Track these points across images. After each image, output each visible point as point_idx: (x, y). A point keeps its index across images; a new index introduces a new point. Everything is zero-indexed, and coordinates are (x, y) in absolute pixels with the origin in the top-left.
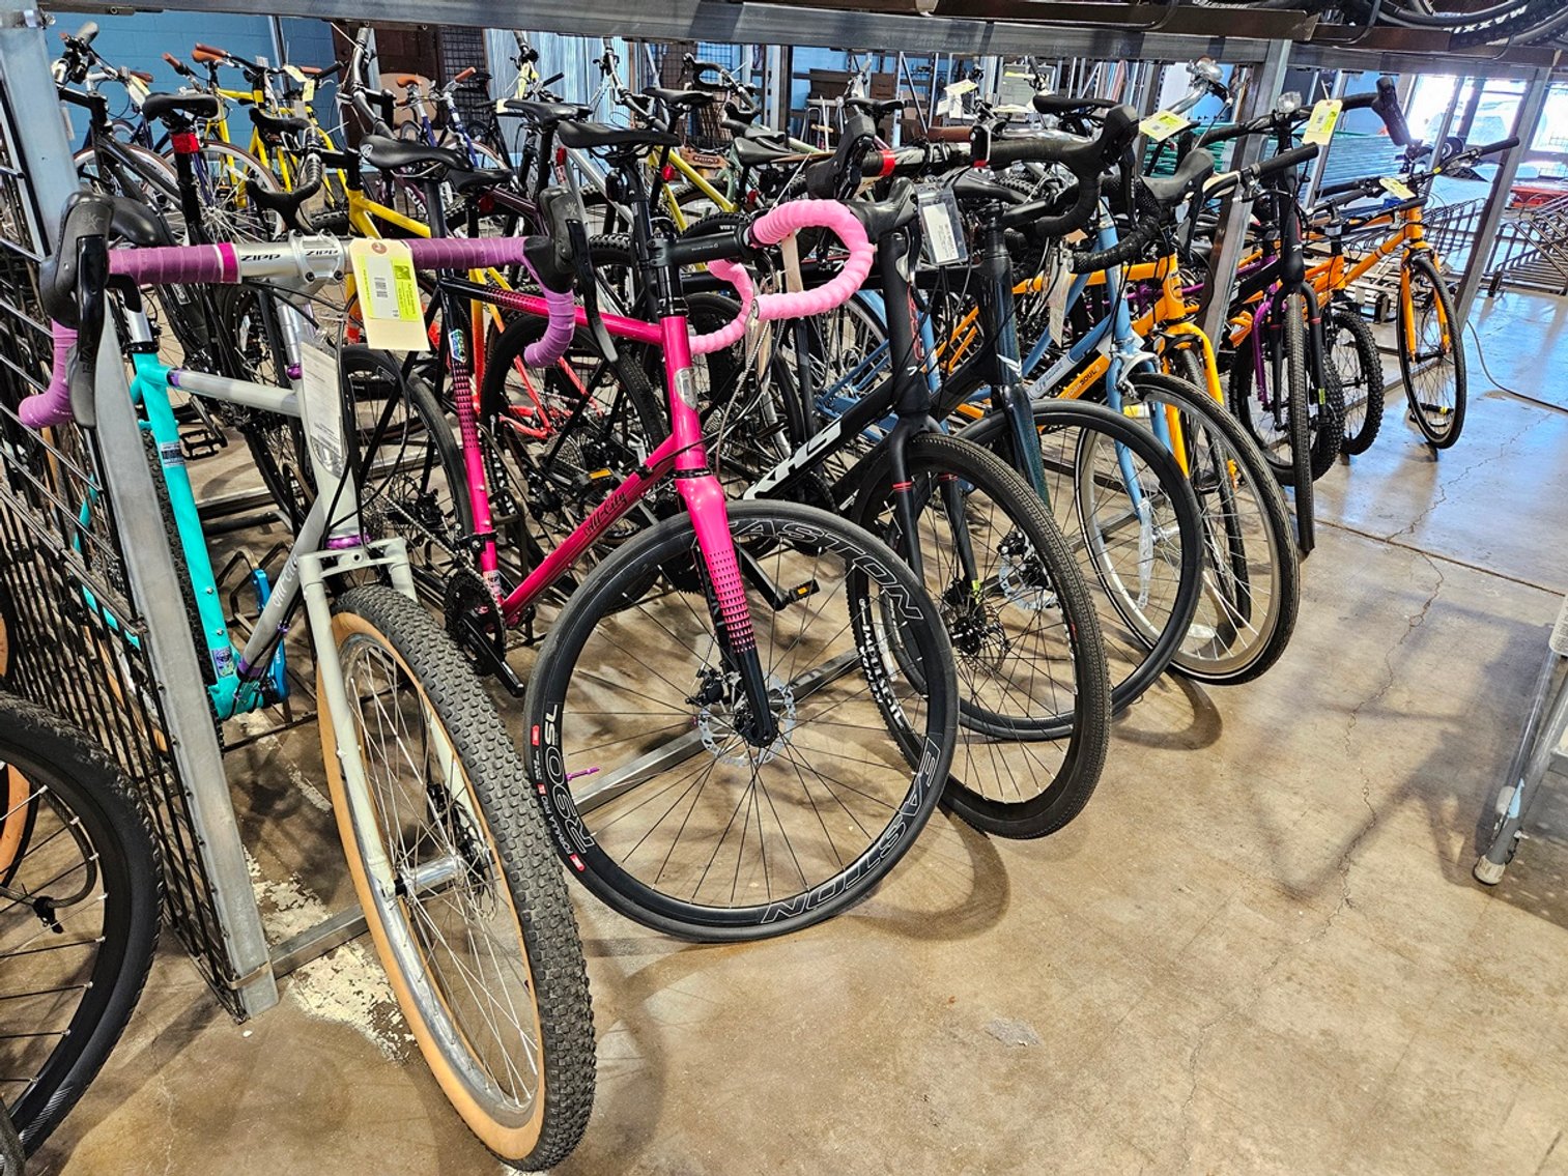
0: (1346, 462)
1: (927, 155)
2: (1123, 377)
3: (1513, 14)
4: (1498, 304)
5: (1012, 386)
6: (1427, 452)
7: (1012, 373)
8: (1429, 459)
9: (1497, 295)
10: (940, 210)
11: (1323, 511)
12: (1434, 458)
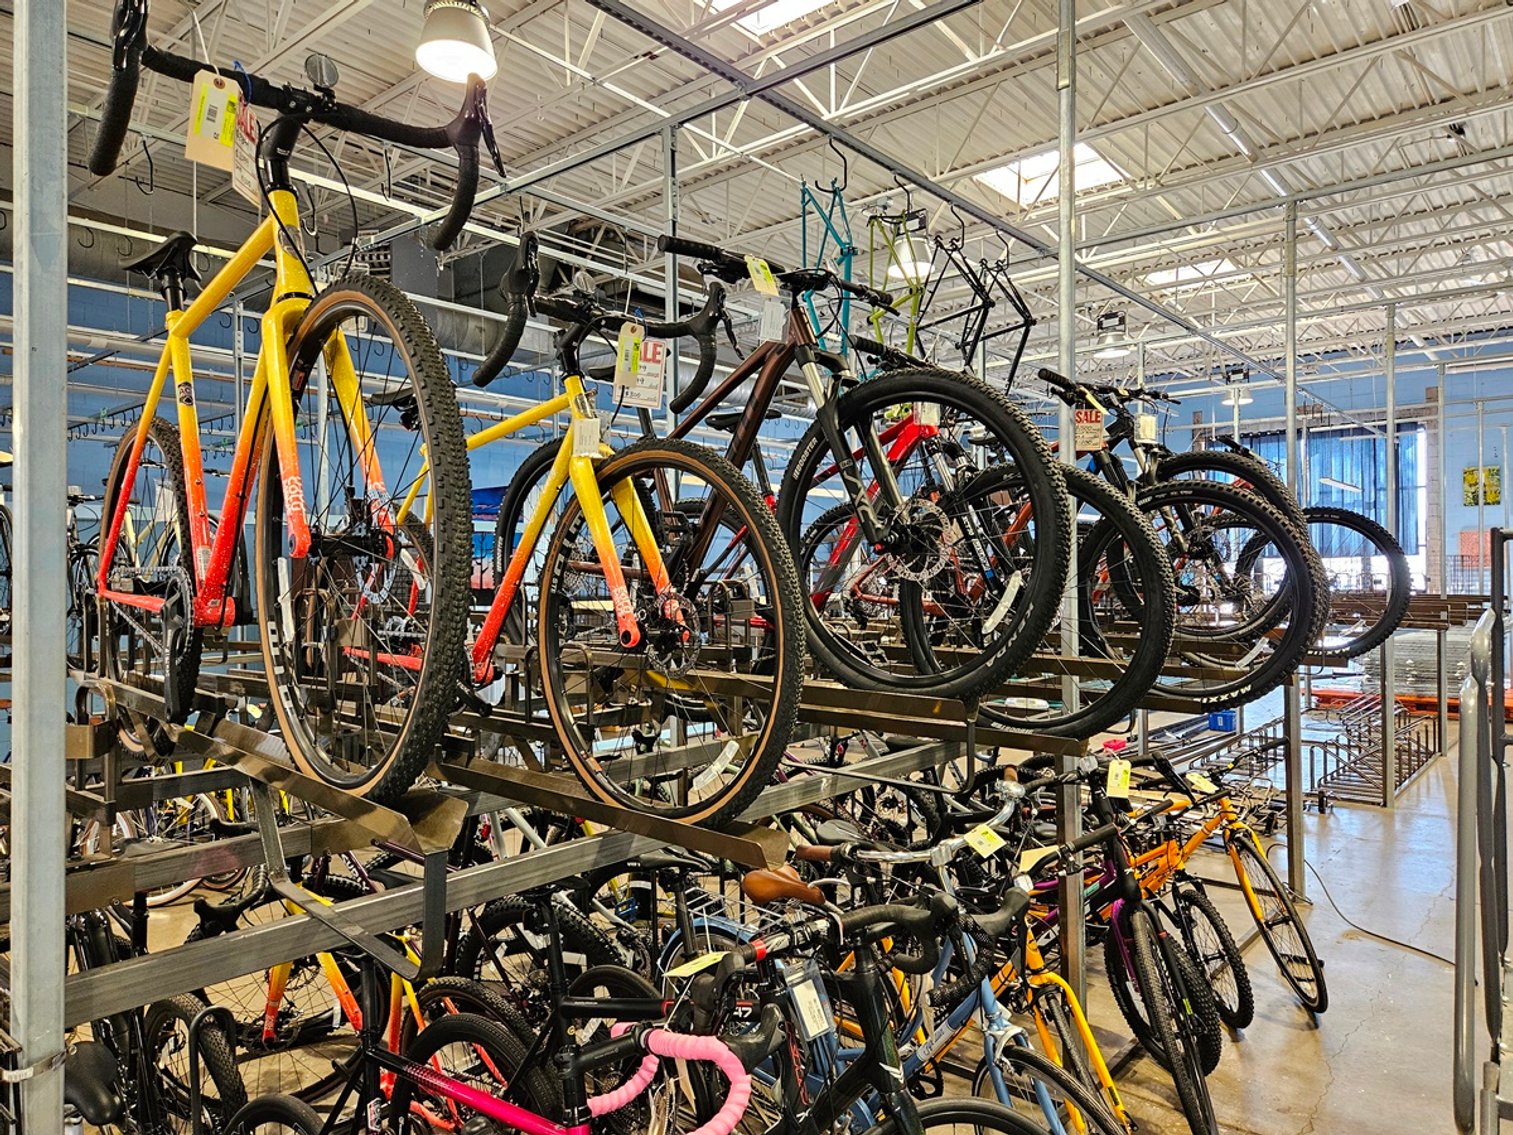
0: (1236, 1039)
1: (791, 941)
2: (998, 1054)
3: (1243, 691)
4: (1331, 822)
5: (897, 1092)
6: (1303, 1017)
7: (896, 1079)
8: (1310, 1028)
9: (1328, 811)
10: (808, 987)
11: (1225, 1109)
12: (1314, 1025)
